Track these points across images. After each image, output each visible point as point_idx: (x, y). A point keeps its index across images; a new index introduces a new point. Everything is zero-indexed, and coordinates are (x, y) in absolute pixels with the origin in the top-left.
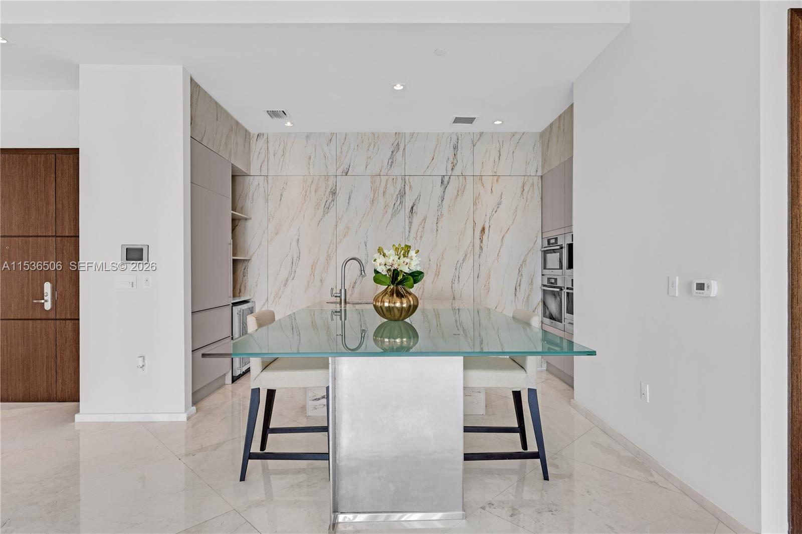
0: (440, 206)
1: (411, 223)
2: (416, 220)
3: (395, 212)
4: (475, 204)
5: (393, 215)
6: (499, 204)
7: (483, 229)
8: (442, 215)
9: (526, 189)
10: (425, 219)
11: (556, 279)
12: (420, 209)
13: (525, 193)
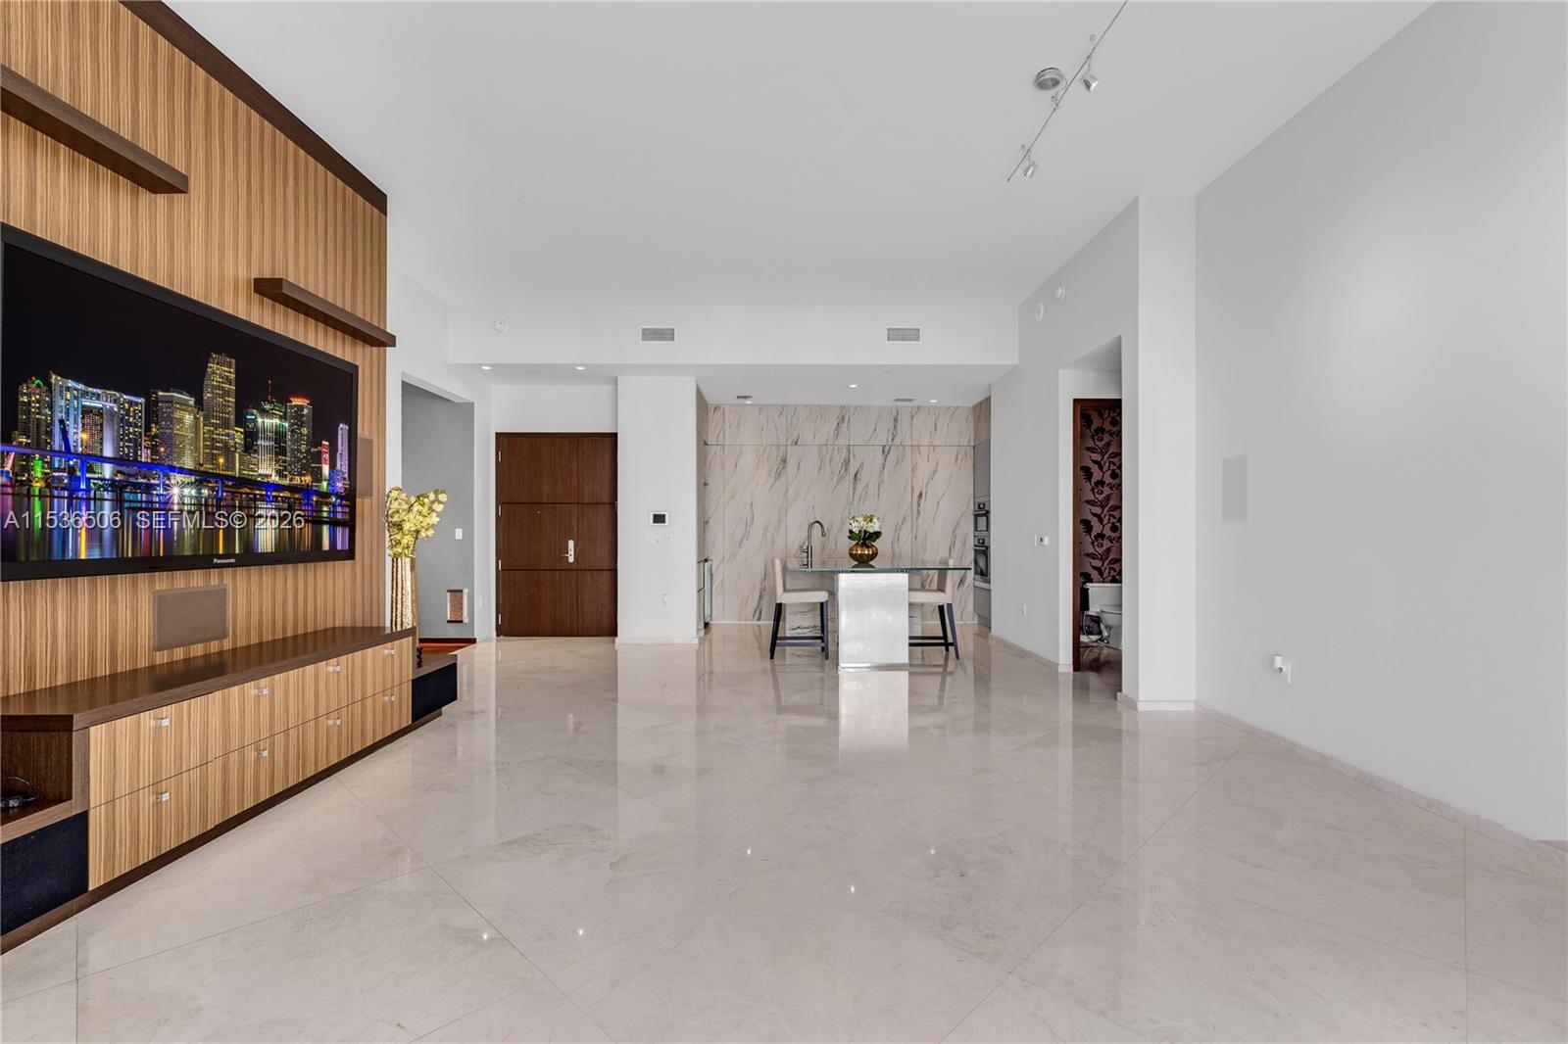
0: (881, 473)
1: (854, 489)
2: (860, 486)
3: (841, 478)
4: (913, 471)
5: (838, 482)
6: (935, 471)
7: (921, 494)
8: (883, 482)
9: (960, 458)
10: (867, 486)
11: (984, 540)
12: (863, 475)
13: (959, 462)
